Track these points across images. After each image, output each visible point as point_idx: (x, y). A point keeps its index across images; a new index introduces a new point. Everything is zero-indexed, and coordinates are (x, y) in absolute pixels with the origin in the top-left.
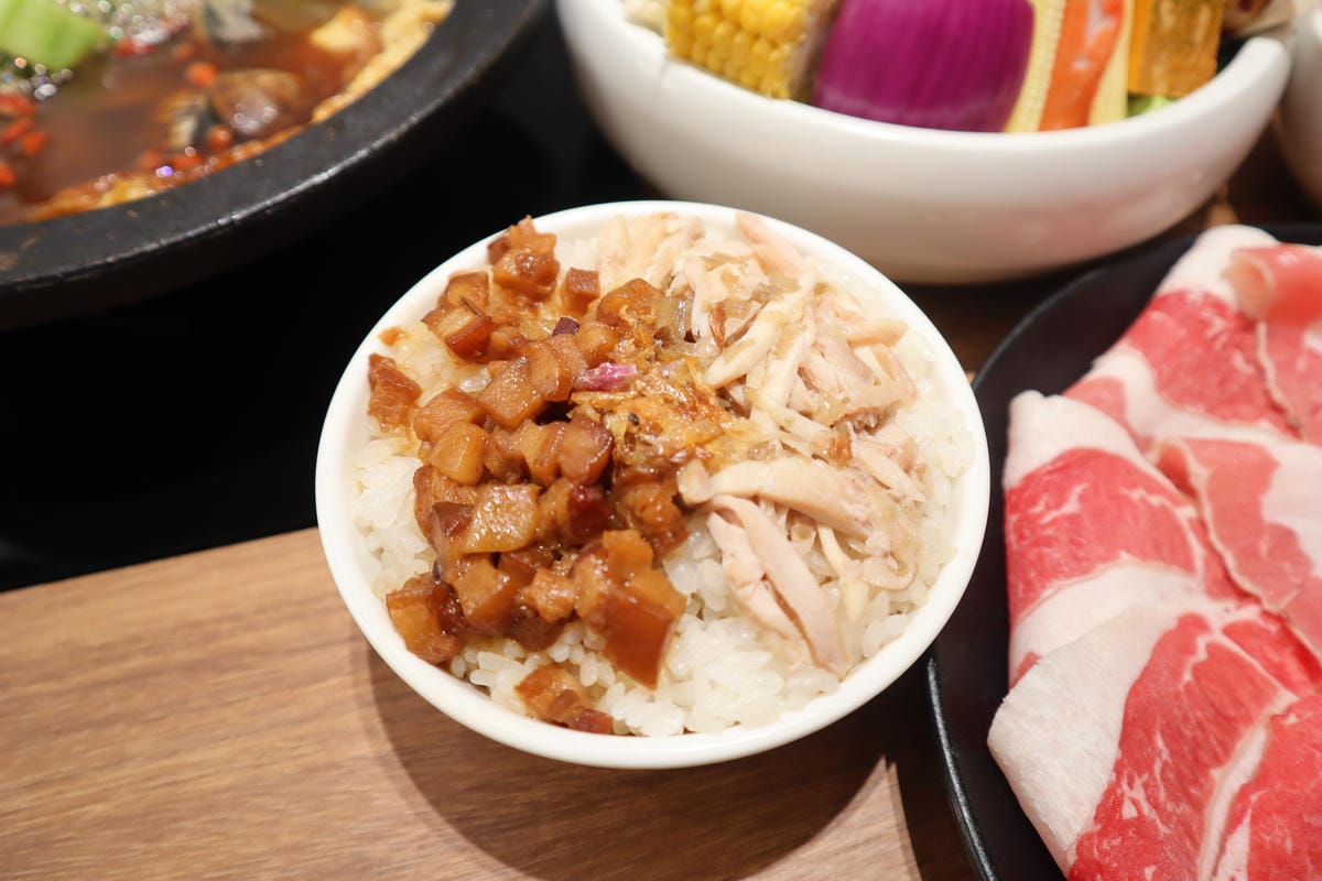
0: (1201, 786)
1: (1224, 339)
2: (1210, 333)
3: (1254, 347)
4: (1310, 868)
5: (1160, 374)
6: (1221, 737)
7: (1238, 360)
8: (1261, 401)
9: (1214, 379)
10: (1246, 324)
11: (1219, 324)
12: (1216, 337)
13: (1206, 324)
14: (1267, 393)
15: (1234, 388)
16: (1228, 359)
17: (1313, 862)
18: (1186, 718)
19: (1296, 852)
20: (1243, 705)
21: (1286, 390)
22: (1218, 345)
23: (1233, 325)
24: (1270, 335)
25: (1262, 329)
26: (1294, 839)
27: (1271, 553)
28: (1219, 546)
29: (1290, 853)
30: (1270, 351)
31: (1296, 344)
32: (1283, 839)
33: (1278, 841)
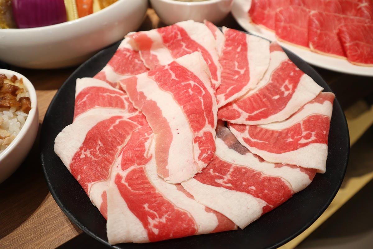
0: (114, 151)
1: (131, 57)
2: (127, 56)
3: (140, 57)
4: (136, 159)
5: (114, 68)
6: (120, 139)
7: (136, 61)
8: (145, 69)
9: (131, 66)
10: (136, 52)
11: (128, 54)
12: (129, 57)
13: (126, 55)
14: (145, 66)
15: (137, 67)
16: (134, 61)
17: (137, 158)
18: (110, 136)
19: (132, 157)
20: (127, 131)
21: (148, 64)
22: (130, 59)
23: (132, 53)
24: (142, 53)
25: (140, 52)
26: (132, 154)
27: (140, 99)
28: (131, 101)
29: (131, 157)
30: (143, 57)
31: (149, 54)
32: (129, 155)
33: (128, 155)
